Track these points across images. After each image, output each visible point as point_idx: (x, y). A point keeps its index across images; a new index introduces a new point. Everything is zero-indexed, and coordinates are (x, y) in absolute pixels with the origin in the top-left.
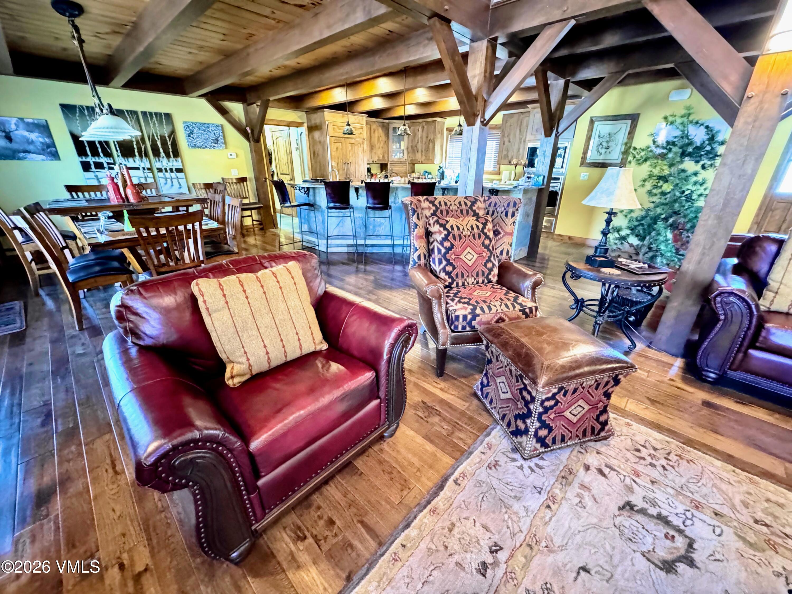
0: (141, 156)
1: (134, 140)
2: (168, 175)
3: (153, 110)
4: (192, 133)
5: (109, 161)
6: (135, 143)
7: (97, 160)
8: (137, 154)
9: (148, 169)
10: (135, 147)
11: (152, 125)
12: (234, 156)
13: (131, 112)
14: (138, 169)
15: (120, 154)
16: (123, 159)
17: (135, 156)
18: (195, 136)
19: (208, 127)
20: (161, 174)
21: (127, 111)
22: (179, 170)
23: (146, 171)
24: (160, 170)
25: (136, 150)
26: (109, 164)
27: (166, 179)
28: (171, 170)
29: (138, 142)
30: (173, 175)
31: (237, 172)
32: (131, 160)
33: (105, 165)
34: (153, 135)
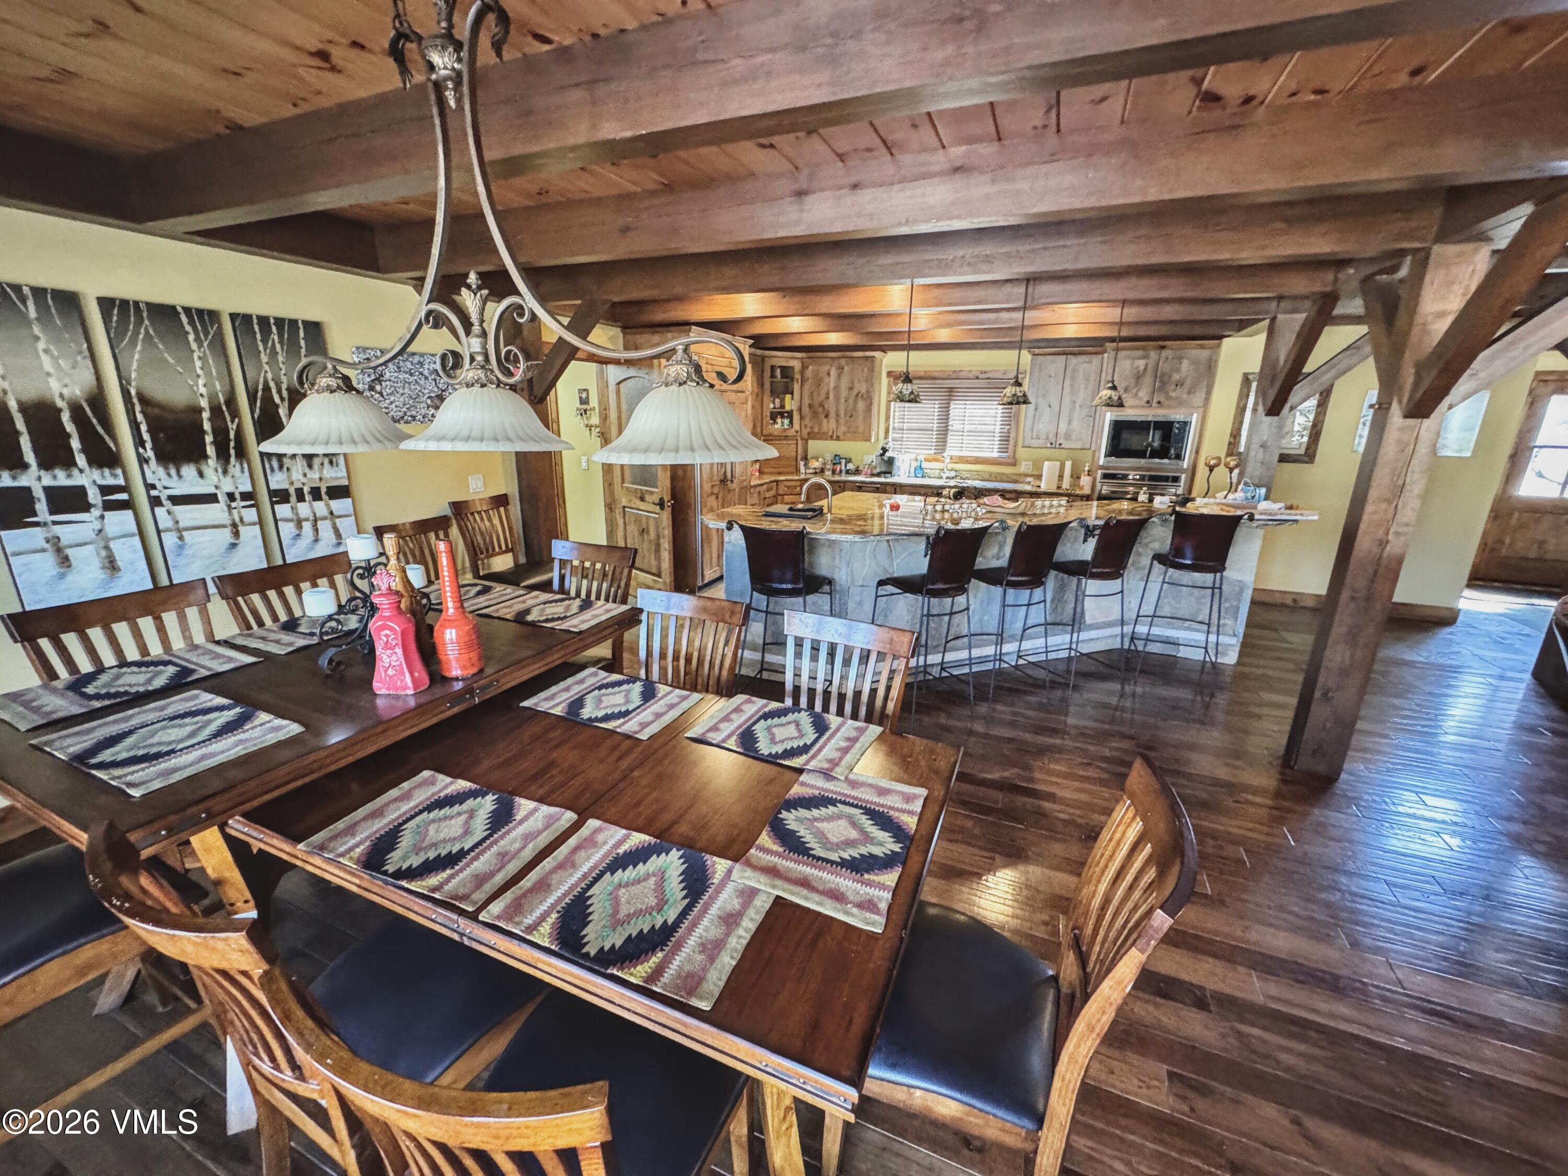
0: (222, 455)
1: (204, 403)
2: (304, 509)
3: (273, 309)
4: (379, 380)
5: (110, 481)
6: (206, 415)
7: (61, 479)
8: (210, 450)
9: (246, 496)
10: (207, 426)
11: (264, 358)
13: (200, 312)
15: (150, 454)
16: (161, 471)
17: (206, 457)
18: (387, 389)
19: (421, 364)
20: (283, 510)
21: (187, 310)
22: (339, 492)
23: (239, 503)
24: (281, 496)
25: (209, 439)
27: (299, 523)
28: (316, 494)
29: (216, 411)
30: (320, 507)
31: (480, 484)
32: (189, 471)
33: (94, 496)
34: (267, 388)
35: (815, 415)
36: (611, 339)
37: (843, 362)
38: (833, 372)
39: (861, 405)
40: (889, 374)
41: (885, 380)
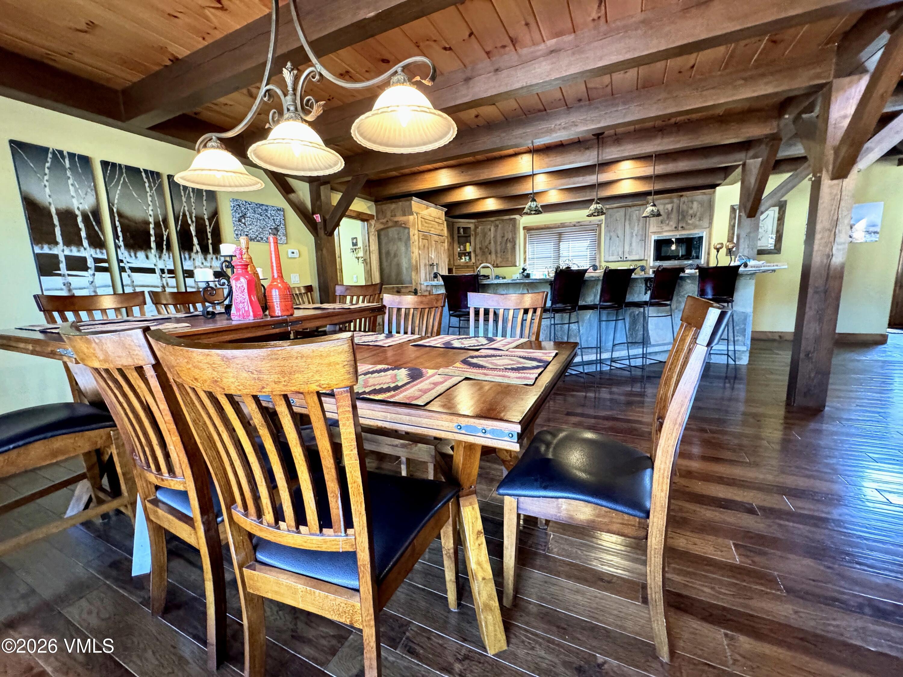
0: (159, 247)
1: (151, 220)
4: (244, 216)
5: (100, 256)
6: (152, 226)
7: (74, 252)
8: (153, 245)
9: (170, 272)
10: (152, 232)
11: (184, 199)
12: (296, 255)
13: (152, 173)
14: (152, 271)
15: (121, 243)
16: (126, 253)
17: (150, 248)
18: (248, 221)
19: (266, 210)
21: (146, 171)
23: (166, 275)
25: (153, 239)
26: (97, 260)
29: (157, 224)
31: (297, 279)
32: (141, 255)
33: (90, 263)
34: (184, 215)
35: (484, 253)
36: (369, 207)
37: (497, 222)
38: (493, 229)
39: (509, 245)
40: (524, 228)
41: (522, 232)
